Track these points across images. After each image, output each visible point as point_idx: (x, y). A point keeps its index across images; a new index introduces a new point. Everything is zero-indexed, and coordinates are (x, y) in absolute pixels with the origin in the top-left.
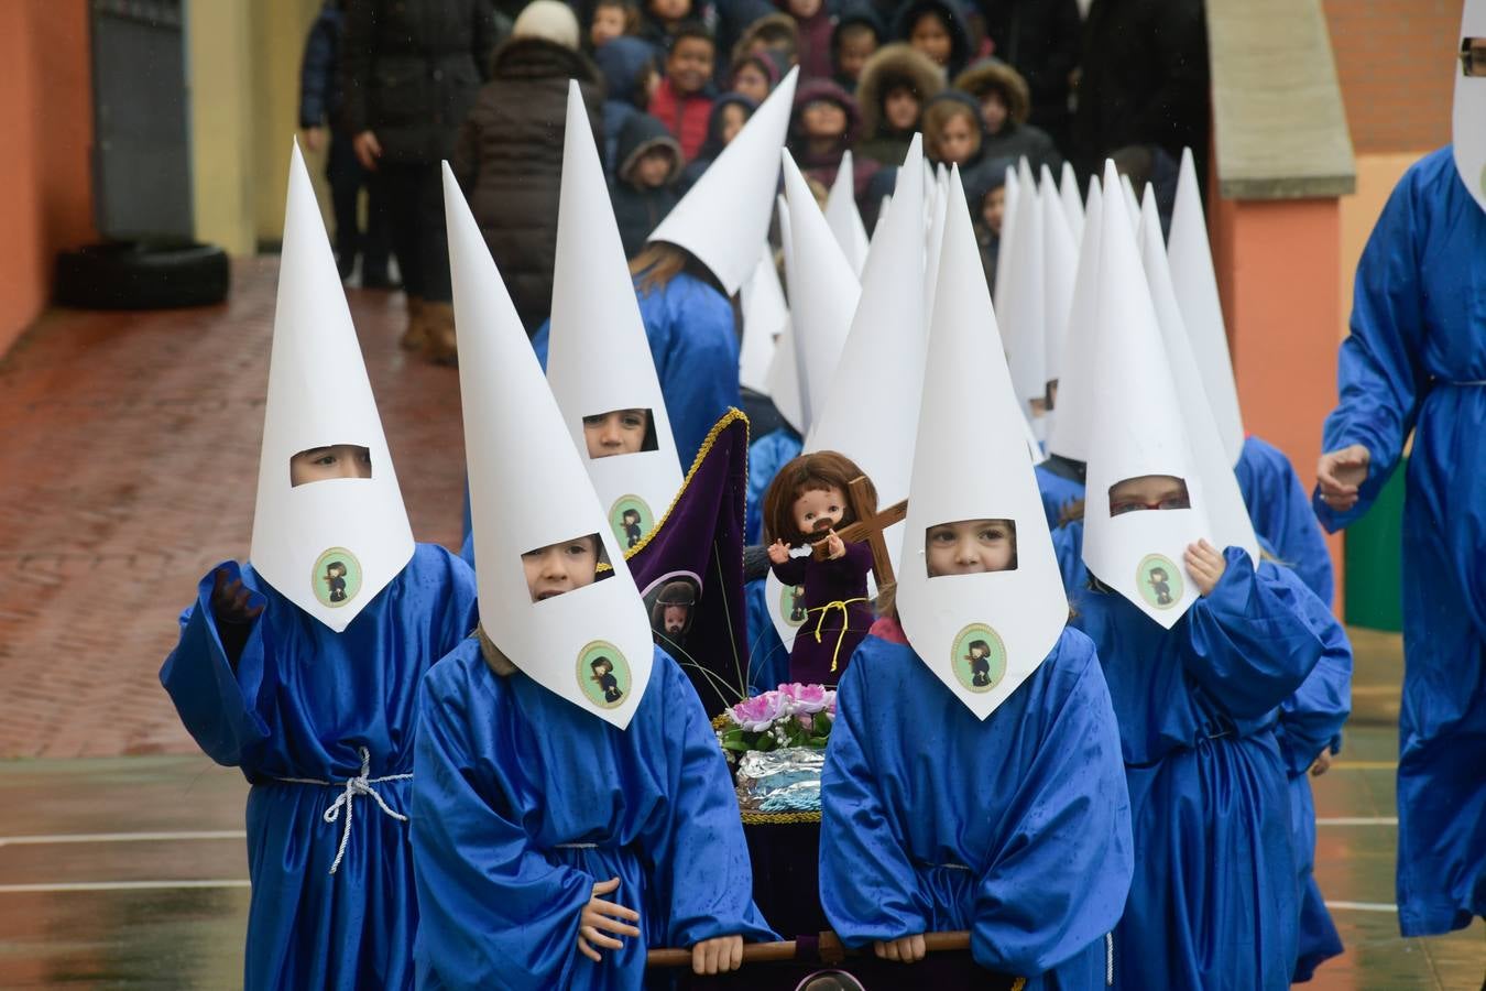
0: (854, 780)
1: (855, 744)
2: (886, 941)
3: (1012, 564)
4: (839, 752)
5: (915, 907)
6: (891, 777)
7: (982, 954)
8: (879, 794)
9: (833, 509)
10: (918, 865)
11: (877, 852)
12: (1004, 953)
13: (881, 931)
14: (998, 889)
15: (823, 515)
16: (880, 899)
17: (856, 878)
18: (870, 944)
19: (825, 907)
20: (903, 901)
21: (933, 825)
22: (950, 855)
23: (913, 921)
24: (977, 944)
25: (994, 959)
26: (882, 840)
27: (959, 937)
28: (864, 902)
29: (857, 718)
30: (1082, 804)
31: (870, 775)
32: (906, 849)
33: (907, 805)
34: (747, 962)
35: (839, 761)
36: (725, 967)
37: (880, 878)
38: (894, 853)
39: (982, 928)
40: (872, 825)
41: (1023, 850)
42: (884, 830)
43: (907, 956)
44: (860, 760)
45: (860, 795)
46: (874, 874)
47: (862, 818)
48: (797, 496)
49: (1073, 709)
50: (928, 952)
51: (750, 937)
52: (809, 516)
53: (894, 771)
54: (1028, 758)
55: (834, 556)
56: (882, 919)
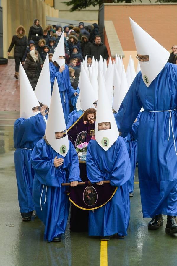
0: (91, 160)
1: (90, 155)
2: (98, 182)
3: (110, 128)
4: (88, 156)
5: (101, 177)
6: (96, 159)
7: (112, 184)
8: (94, 162)
9: (93, 117)
10: (101, 171)
11: (95, 170)
12: (116, 184)
13: (97, 181)
14: (114, 175)
15: (91, 117)
16: (96, 176)
17: (92, 174)
18: (95, 183)
19: (88, 178)
20: (99, 177)
21: (103, 166)
22: (105, 170)
23: (101, 179)
24: (111, 183)
25: (114, 185)
26: (95, 168)
27: (108, 181)
28: (94, 177)
29: (90, 151)
30: (124, 162)
31: (93, 159)
32: (99, 169)
33: (99, 163)
34: (78, 185)
35: (88, 157)
36: (75, 186)
37: (96, 173)
38: (97, 170)
39: (112, 181)
40: (94, 166)
41: (117, 169)
42: (96, 167)
43: (101, 184)
44: (91, 157)
45: (92, 162)
46: (95, 173)
47: (92, 165)
48: (88, 115)
49: (121, 148)
50: (104, 183)
51: (79, 182)
52: (89, 117)
53: (96, 158)
54: (116, 156)
55: (92, 123)
56: (97, 179)
